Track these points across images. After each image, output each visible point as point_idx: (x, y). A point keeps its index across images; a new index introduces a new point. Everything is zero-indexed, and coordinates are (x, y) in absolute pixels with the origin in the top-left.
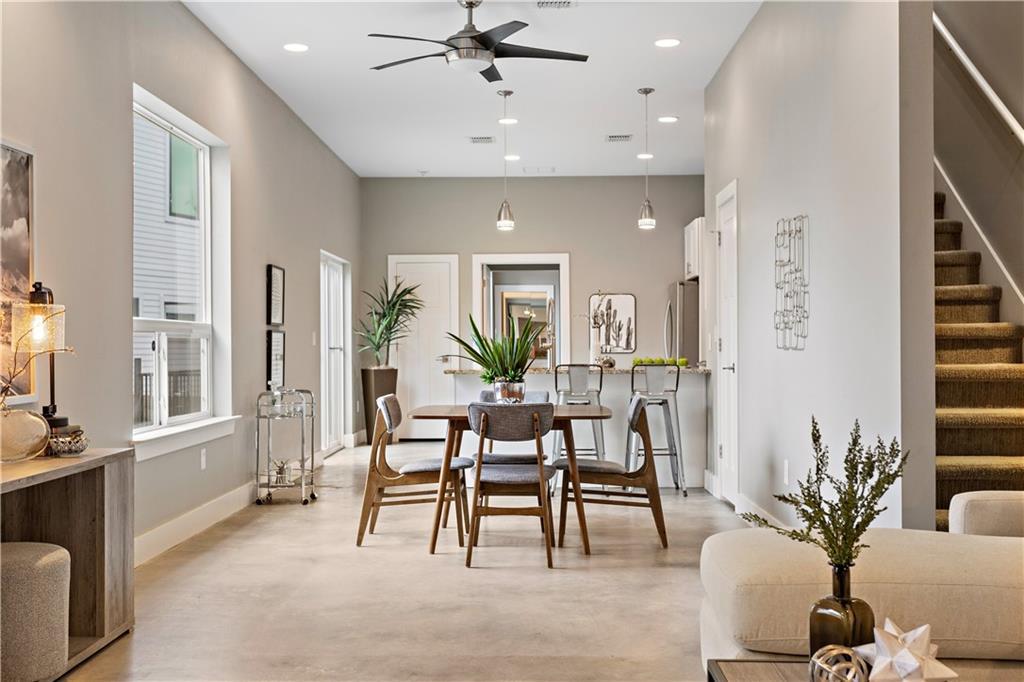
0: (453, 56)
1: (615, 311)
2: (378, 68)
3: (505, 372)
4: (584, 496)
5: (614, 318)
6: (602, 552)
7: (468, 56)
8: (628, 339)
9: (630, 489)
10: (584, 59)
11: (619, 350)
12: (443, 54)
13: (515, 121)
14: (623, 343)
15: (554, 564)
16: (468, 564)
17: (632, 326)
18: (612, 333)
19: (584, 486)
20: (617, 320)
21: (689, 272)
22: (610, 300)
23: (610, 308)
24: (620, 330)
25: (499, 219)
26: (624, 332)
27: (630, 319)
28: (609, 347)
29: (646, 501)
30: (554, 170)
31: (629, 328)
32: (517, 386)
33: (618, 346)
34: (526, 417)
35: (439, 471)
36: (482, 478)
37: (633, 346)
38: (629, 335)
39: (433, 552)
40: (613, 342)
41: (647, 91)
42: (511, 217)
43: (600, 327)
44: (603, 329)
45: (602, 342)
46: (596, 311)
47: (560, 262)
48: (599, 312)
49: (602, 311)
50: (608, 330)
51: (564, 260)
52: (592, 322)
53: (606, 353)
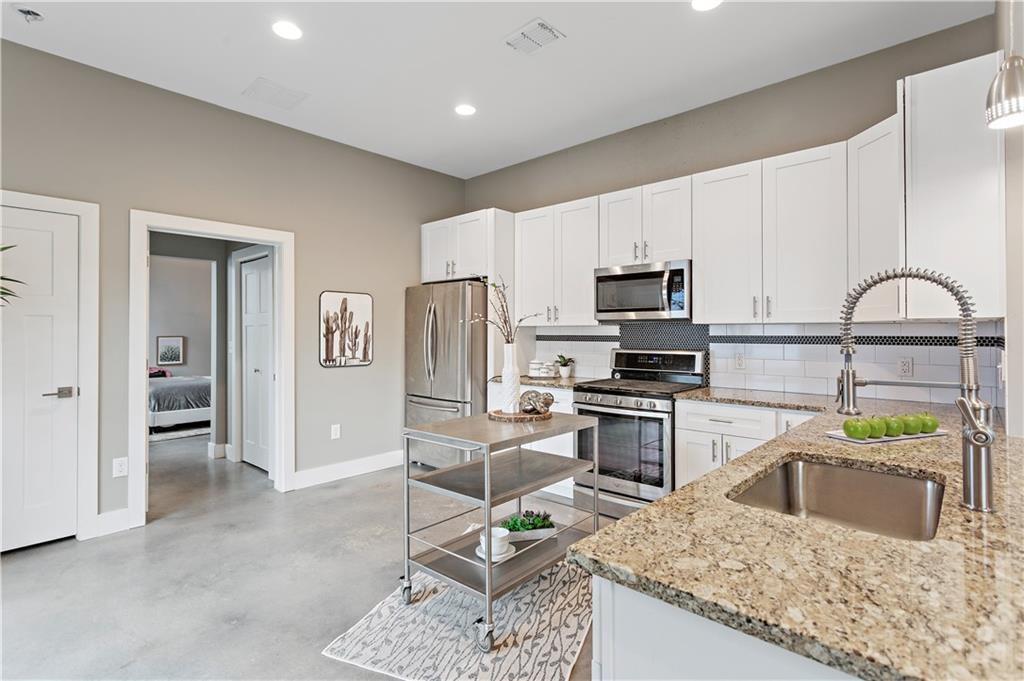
1: (351, 314)
5: (350, 322)
8: (365, 348)
11: (356, 362)
14: (359, 354)
17: (370, 333)
18: (347, 341)
20: (354, 324)
21: (454, 272)
22: (345, 299)
23: (346, 310)
24: (356, 337)
26: (361, 340)
27: (367, 324)
28: (343, 359)
31: (366, 334)
33: (354, 358)
37: (370, 358)
38: (366, 342)
40: (348, 353)
43: (333, 333)
44: (337, 335)
45: (336, 352)
46: (328, 312)
47: (280, 244)
48: (331, 314)
49: (335, 313)
50: (342, 337)
51: (284, 241)
52: (323, 326)
53: (340, 366)
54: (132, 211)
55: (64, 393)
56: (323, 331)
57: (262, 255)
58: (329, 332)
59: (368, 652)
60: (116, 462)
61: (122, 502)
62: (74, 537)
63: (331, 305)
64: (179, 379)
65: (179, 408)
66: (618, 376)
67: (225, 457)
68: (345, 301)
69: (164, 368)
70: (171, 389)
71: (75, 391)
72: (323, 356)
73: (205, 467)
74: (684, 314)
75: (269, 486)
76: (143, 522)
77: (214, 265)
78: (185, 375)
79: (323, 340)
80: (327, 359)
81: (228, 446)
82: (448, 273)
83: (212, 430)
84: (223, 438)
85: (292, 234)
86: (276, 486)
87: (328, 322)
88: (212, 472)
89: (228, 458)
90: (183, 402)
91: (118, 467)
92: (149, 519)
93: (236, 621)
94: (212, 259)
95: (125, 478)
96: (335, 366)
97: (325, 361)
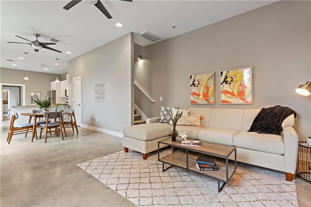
0: (33, 45)
2: (8, 42)
3: (45, 106)
4: (65, 127)
6: (69, 136)
7: (37, 46)
9: (68, 125)
10: (61, 52)
12: (30, 44)
13: (23, 59)
15: (64, 139)
16: (46, 142)
17: (40, 98)
19: (65, 125)
25: (25, 77)
29: (71, 127)
30: (23, 68)
32: (48, 109)
34: (57, 114)
35: (33, 126)
36: (48, 126)
39: (32, 142)
41: (57, 59)
42: (28, 77)
87: (32, 97)
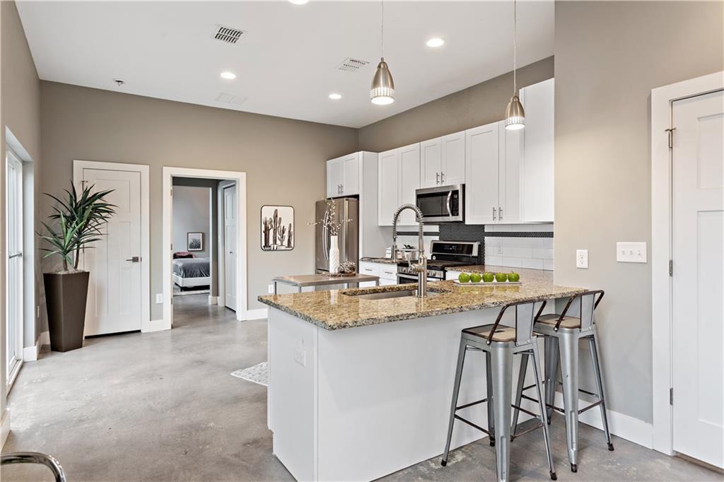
1: (280, 219)
5: (280, 224)
8: (289, 240)
11: (283, 248)
14: (285, 243)
17: (292, 230)
18: (278, 235)
20: (282, 225)
21: (342, 192)
23: (277, 216)
24: (283, 233)
26: (286, 234)
27: (290, 224)
28: (275, 246)
31: (289, 231)
33: (282, 245)
37: (292, 245)
38: (290, 236)
40: (278, 242)
43: (269, 230)
44: (271, 232)
45: (271, 242)
46: (266, 218)
47: (239, 179)
48: (268, 219)
49: (270, 219)
50: (275, 233)
51: (240, 177)
52: (263, 226)
53: (274, 250)
54: (164, 168)
55: (135, 260)
56: (263, 229)
57: (232, 184)
58: (267, 230)
59: (250, 376)
60: (157, 295)
61: (160, 317)
62: (139, 331)
63: (268, 213)
64: (198, 259)
65: (197, 276)
66: (434, 258)
67: (217, 304)
68: (276, 211)
69: (191, 253)
70: (192, 264)
71: (139, 259)
72: (263, 244)
73: (207, 308)
74: (460, 218)
75: (235, 318)
76: (170, 328)
77: (211, 189)
78: (201, 257)
79: (263, 234)
80: (266, 246)
81: (218, 298)
82: (339, 192)
83: (210, 291)
84: (216, 293)
85: (245, 173)
86: (238, 318)
87: (266, 224)
88: (210, 311)
89: (219, 305)
90: (199, 273)
91: (158, 298)
92: (172, 327)
93: (201, 362)
94: (209, 187)
95: (162, 304)
96: (270, 250)
97: (264, 247)
